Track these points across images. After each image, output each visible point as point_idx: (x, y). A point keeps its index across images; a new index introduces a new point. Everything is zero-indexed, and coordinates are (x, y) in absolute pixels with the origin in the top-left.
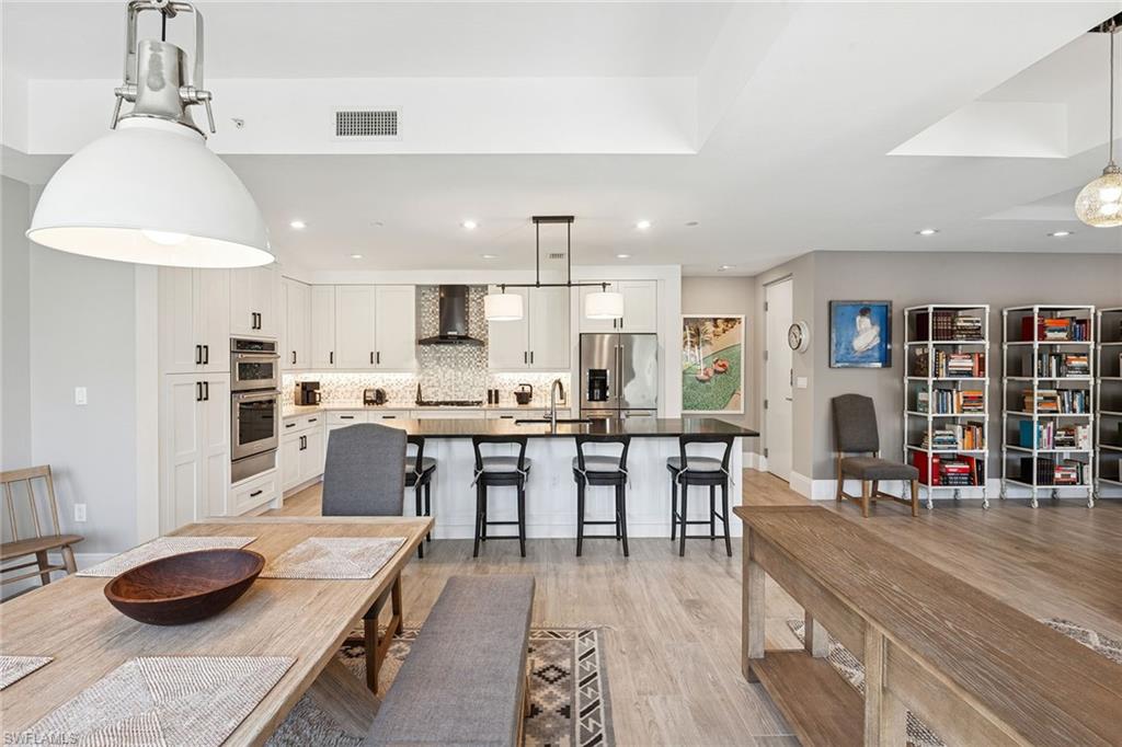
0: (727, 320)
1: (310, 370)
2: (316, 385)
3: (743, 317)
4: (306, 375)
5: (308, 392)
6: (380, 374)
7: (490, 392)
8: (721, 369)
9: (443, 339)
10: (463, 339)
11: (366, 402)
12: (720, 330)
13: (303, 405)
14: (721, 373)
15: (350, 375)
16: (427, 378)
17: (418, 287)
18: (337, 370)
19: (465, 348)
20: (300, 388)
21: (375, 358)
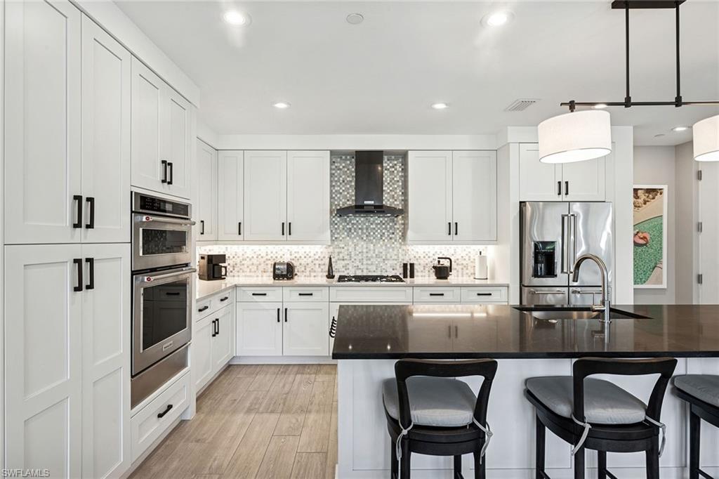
0: (649, 191)
1: (216, 241)
2: (222, 258)
3: (665, 187)
4: (210, 247)
5: (214, 265)
6: (287, 247)
7: (405, 266)
8: (642, 242)
9: (359, 209)
10: (380, 209)
11: (276, 276)
12: (641, 201)
13: (209, 279)
14: (641, 245)
15: (256, 248)
16: (337, 250)
17: (333, 153)
18: (244, 242)
19: (376, 219)
20: (205, 261)
21: (286, 229)
